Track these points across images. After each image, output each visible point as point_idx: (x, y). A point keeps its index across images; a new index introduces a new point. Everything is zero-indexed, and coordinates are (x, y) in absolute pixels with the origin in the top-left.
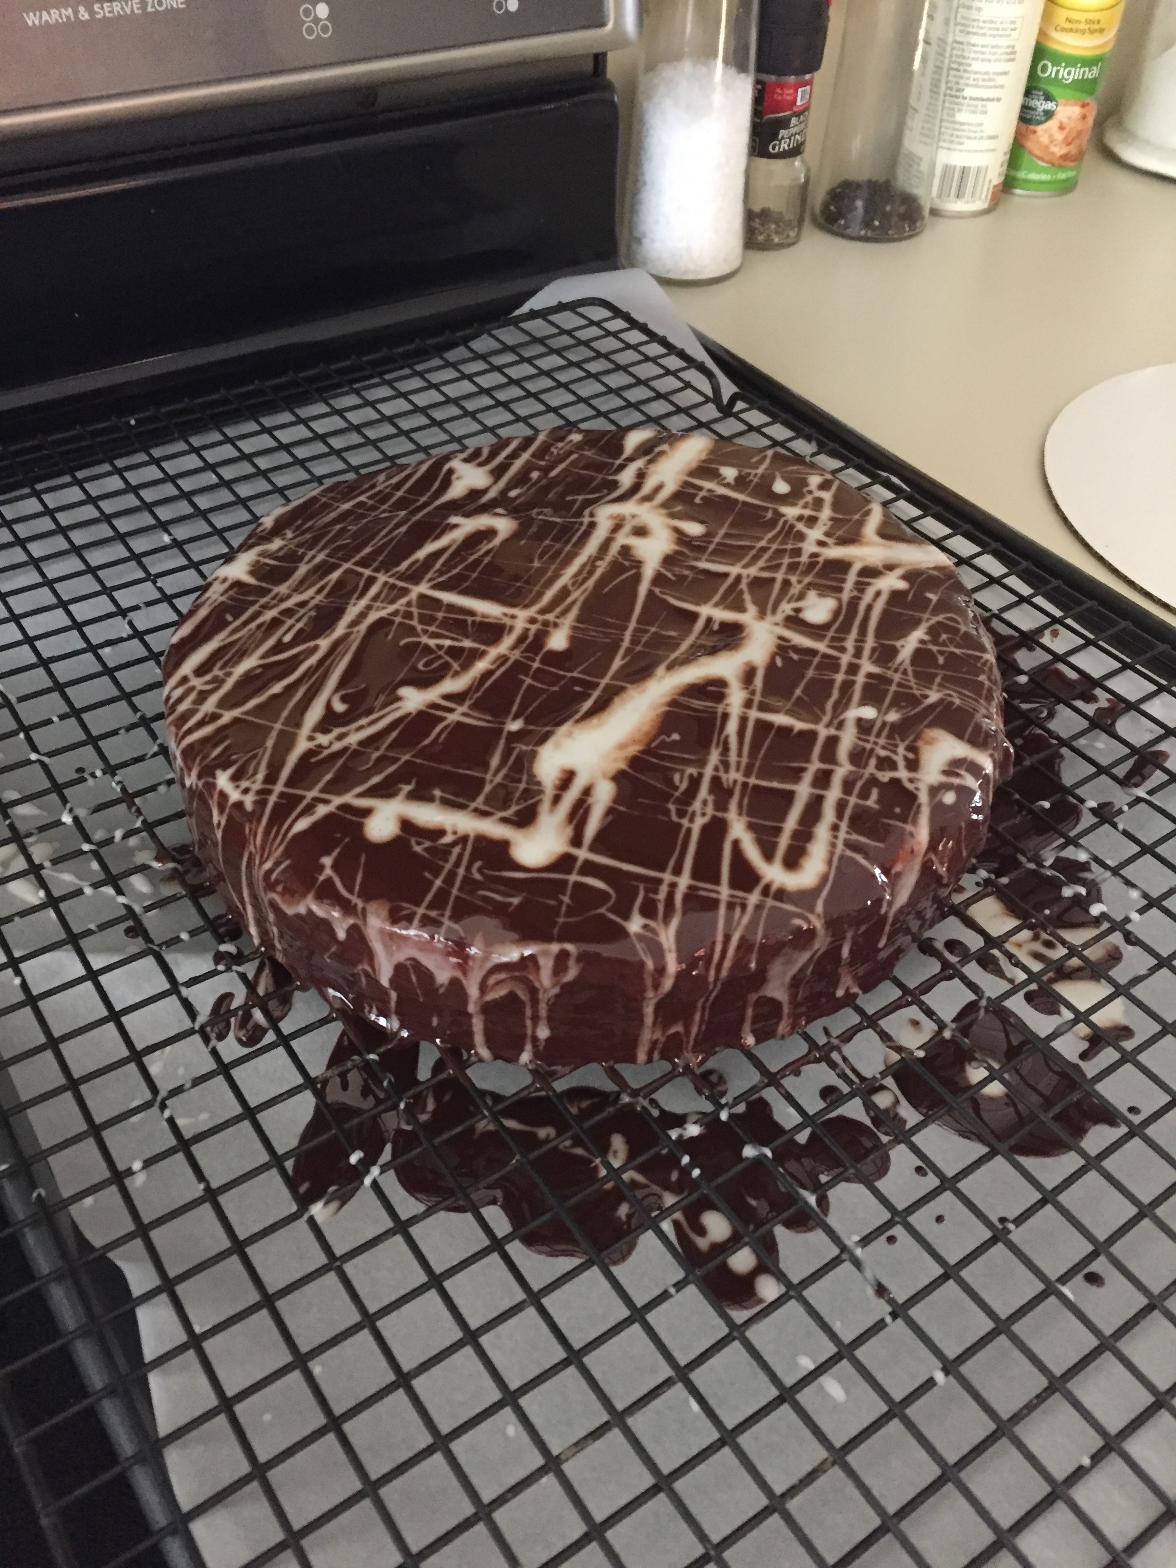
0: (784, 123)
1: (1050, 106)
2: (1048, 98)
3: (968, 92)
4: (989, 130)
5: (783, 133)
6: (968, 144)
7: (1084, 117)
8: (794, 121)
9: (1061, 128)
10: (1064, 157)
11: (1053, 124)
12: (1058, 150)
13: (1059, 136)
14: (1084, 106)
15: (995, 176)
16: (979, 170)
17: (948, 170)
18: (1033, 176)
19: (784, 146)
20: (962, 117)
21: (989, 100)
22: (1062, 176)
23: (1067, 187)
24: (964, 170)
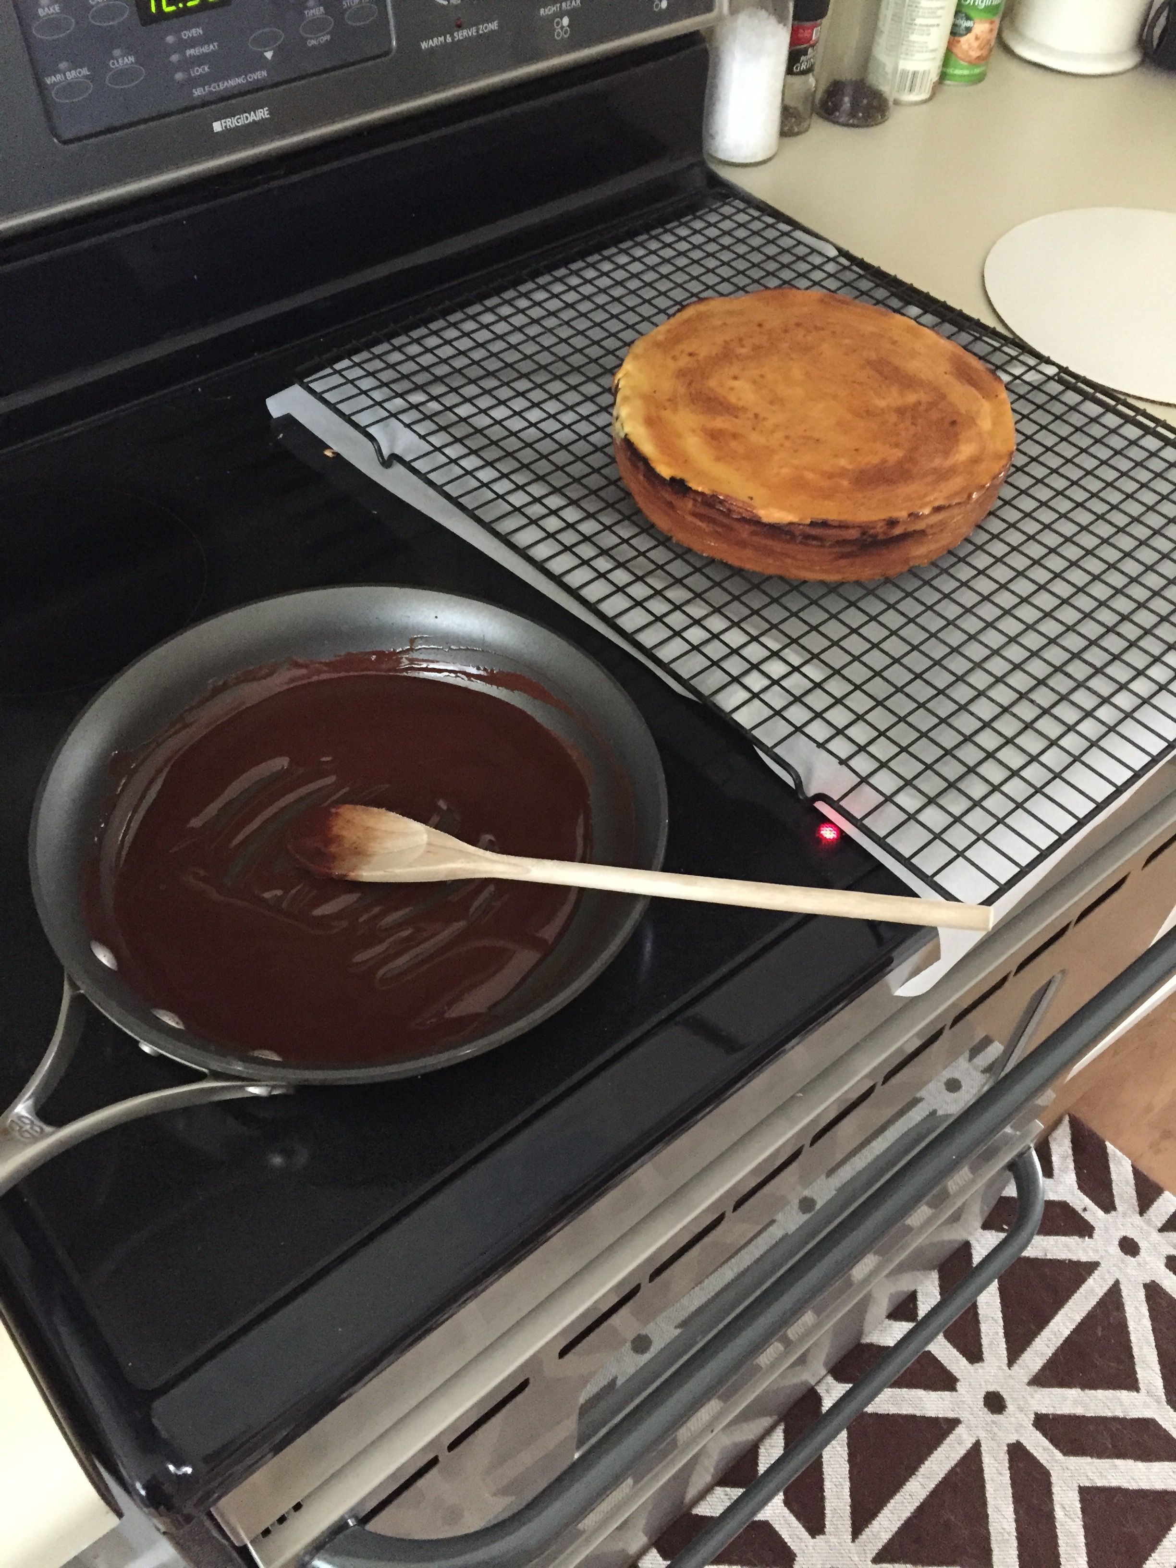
0: (805, 52)
1: (969, 24)
2: (968, 18)
3: (918, 21)
4: (931, 46)
5: (803, 58)
6: (918, 56)
7: (991, 30)
8: (810, 50)
9: (977, 38)
10: (979, 58)
11: (970, 36)
12: (974, 54)
13: (975, 44)
14: (992, 23)
15: (934, 77)
16: (924, 72)
17: (904, 73)
18: (958, 72)
19: (803, 67)
20: (914, 37)
21: (932, 26)
22: (977, 71)
23: (980, 78)
24: (915, 74)
